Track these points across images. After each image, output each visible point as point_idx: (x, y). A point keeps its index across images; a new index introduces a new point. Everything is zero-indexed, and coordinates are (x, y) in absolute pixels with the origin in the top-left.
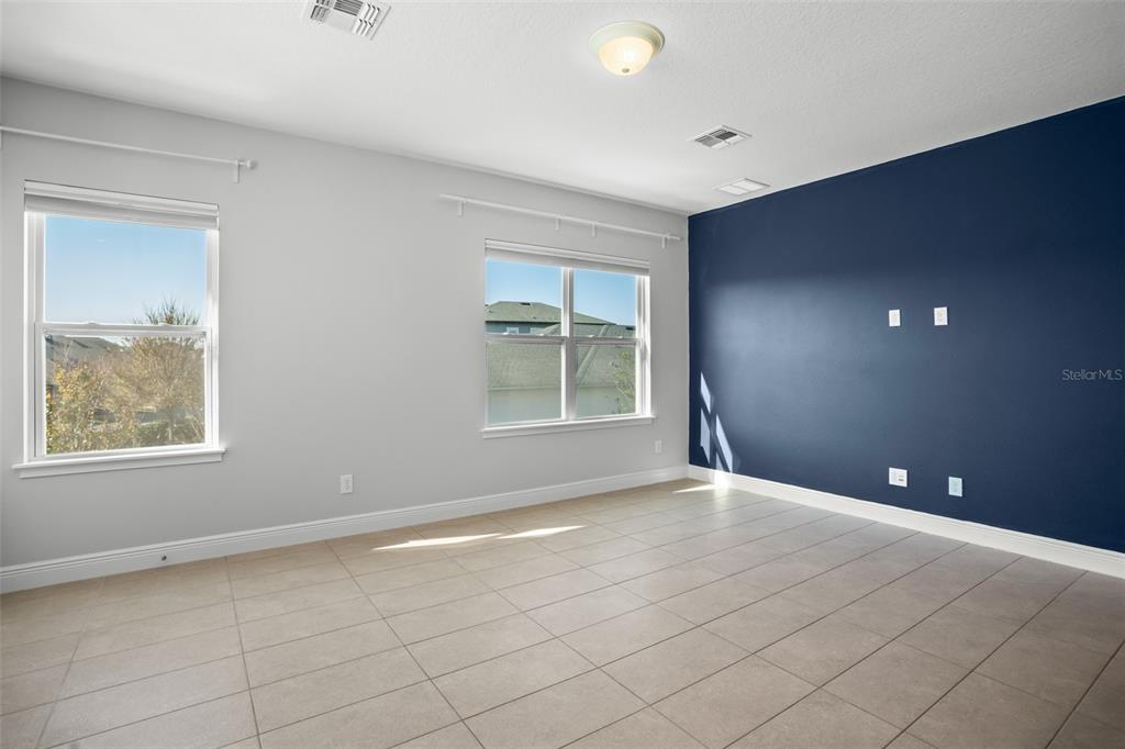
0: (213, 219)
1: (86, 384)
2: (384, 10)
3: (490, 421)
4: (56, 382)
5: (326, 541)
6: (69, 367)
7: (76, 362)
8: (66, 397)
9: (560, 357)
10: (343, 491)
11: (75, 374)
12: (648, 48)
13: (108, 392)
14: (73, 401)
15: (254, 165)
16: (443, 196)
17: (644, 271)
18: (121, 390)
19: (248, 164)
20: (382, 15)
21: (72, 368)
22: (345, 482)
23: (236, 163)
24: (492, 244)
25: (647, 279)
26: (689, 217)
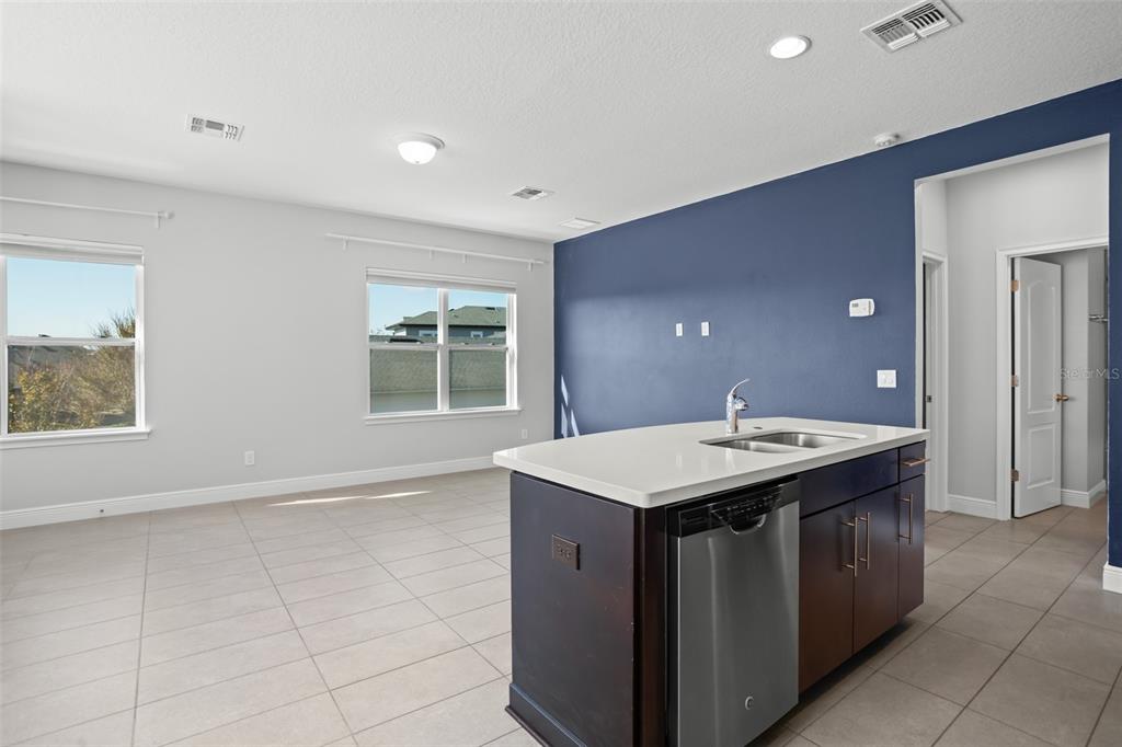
0: (139, 257)
1: (48, 386)
2: (240, 128)
3: (371, 412)
4: (19, 384)
5: (232, 502)
6: (32, 371)
7: (39, 365)
8: (29, 398)
9: (436, 361)
10: (247, 463)
11: (37, 376)
12: (434, 149)
13: (74, 395)
14: (36, 401)
15: (171, 216)
16: (329, 235)
17: (512, 290)
18: (88, 393)
19: (166, 215)
20: (239, 131)
21: (35, 371)
22: (249, 457)
23: (157, 214)
24: (372, 271)
25: (515, 296)
26: (555, 245)
